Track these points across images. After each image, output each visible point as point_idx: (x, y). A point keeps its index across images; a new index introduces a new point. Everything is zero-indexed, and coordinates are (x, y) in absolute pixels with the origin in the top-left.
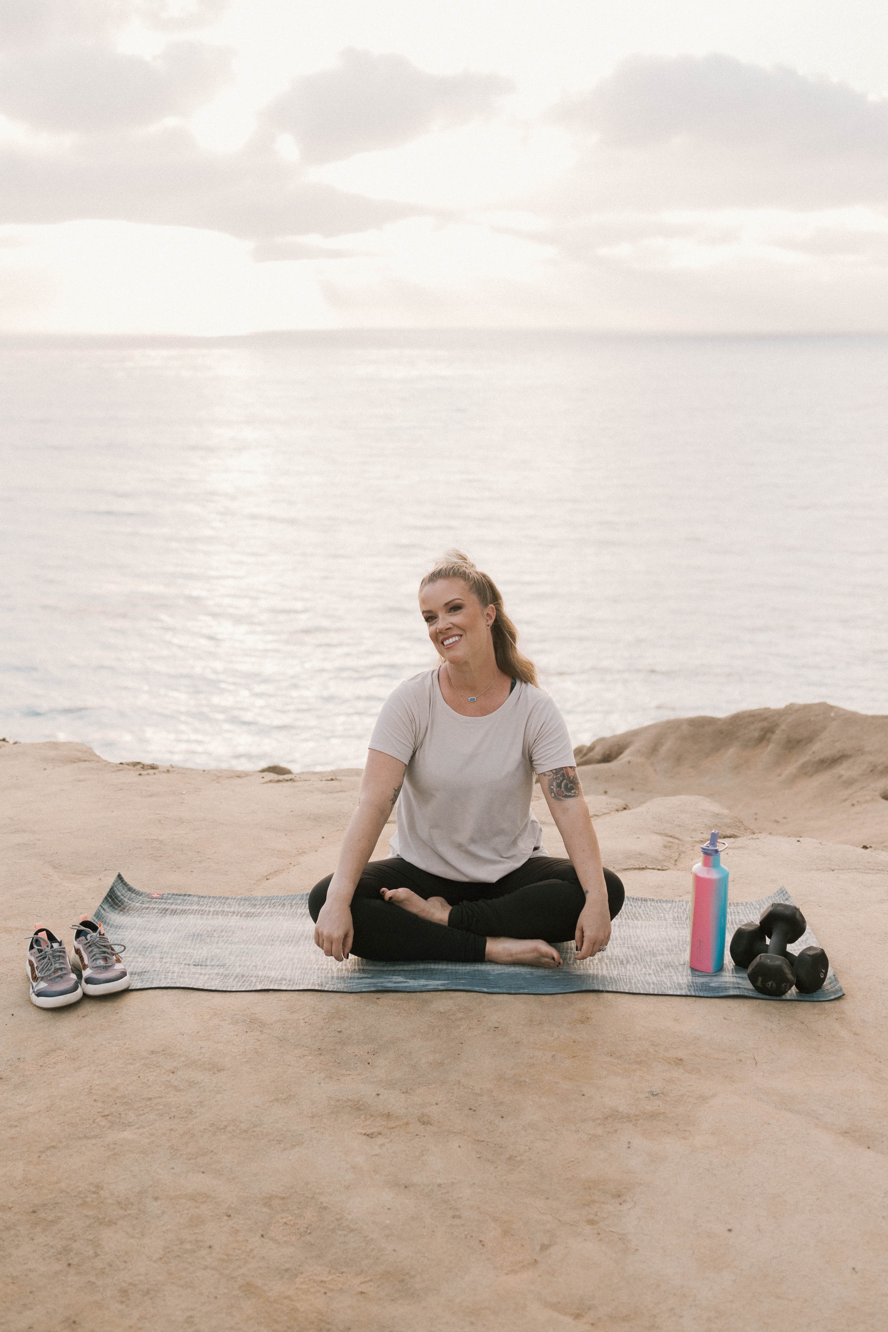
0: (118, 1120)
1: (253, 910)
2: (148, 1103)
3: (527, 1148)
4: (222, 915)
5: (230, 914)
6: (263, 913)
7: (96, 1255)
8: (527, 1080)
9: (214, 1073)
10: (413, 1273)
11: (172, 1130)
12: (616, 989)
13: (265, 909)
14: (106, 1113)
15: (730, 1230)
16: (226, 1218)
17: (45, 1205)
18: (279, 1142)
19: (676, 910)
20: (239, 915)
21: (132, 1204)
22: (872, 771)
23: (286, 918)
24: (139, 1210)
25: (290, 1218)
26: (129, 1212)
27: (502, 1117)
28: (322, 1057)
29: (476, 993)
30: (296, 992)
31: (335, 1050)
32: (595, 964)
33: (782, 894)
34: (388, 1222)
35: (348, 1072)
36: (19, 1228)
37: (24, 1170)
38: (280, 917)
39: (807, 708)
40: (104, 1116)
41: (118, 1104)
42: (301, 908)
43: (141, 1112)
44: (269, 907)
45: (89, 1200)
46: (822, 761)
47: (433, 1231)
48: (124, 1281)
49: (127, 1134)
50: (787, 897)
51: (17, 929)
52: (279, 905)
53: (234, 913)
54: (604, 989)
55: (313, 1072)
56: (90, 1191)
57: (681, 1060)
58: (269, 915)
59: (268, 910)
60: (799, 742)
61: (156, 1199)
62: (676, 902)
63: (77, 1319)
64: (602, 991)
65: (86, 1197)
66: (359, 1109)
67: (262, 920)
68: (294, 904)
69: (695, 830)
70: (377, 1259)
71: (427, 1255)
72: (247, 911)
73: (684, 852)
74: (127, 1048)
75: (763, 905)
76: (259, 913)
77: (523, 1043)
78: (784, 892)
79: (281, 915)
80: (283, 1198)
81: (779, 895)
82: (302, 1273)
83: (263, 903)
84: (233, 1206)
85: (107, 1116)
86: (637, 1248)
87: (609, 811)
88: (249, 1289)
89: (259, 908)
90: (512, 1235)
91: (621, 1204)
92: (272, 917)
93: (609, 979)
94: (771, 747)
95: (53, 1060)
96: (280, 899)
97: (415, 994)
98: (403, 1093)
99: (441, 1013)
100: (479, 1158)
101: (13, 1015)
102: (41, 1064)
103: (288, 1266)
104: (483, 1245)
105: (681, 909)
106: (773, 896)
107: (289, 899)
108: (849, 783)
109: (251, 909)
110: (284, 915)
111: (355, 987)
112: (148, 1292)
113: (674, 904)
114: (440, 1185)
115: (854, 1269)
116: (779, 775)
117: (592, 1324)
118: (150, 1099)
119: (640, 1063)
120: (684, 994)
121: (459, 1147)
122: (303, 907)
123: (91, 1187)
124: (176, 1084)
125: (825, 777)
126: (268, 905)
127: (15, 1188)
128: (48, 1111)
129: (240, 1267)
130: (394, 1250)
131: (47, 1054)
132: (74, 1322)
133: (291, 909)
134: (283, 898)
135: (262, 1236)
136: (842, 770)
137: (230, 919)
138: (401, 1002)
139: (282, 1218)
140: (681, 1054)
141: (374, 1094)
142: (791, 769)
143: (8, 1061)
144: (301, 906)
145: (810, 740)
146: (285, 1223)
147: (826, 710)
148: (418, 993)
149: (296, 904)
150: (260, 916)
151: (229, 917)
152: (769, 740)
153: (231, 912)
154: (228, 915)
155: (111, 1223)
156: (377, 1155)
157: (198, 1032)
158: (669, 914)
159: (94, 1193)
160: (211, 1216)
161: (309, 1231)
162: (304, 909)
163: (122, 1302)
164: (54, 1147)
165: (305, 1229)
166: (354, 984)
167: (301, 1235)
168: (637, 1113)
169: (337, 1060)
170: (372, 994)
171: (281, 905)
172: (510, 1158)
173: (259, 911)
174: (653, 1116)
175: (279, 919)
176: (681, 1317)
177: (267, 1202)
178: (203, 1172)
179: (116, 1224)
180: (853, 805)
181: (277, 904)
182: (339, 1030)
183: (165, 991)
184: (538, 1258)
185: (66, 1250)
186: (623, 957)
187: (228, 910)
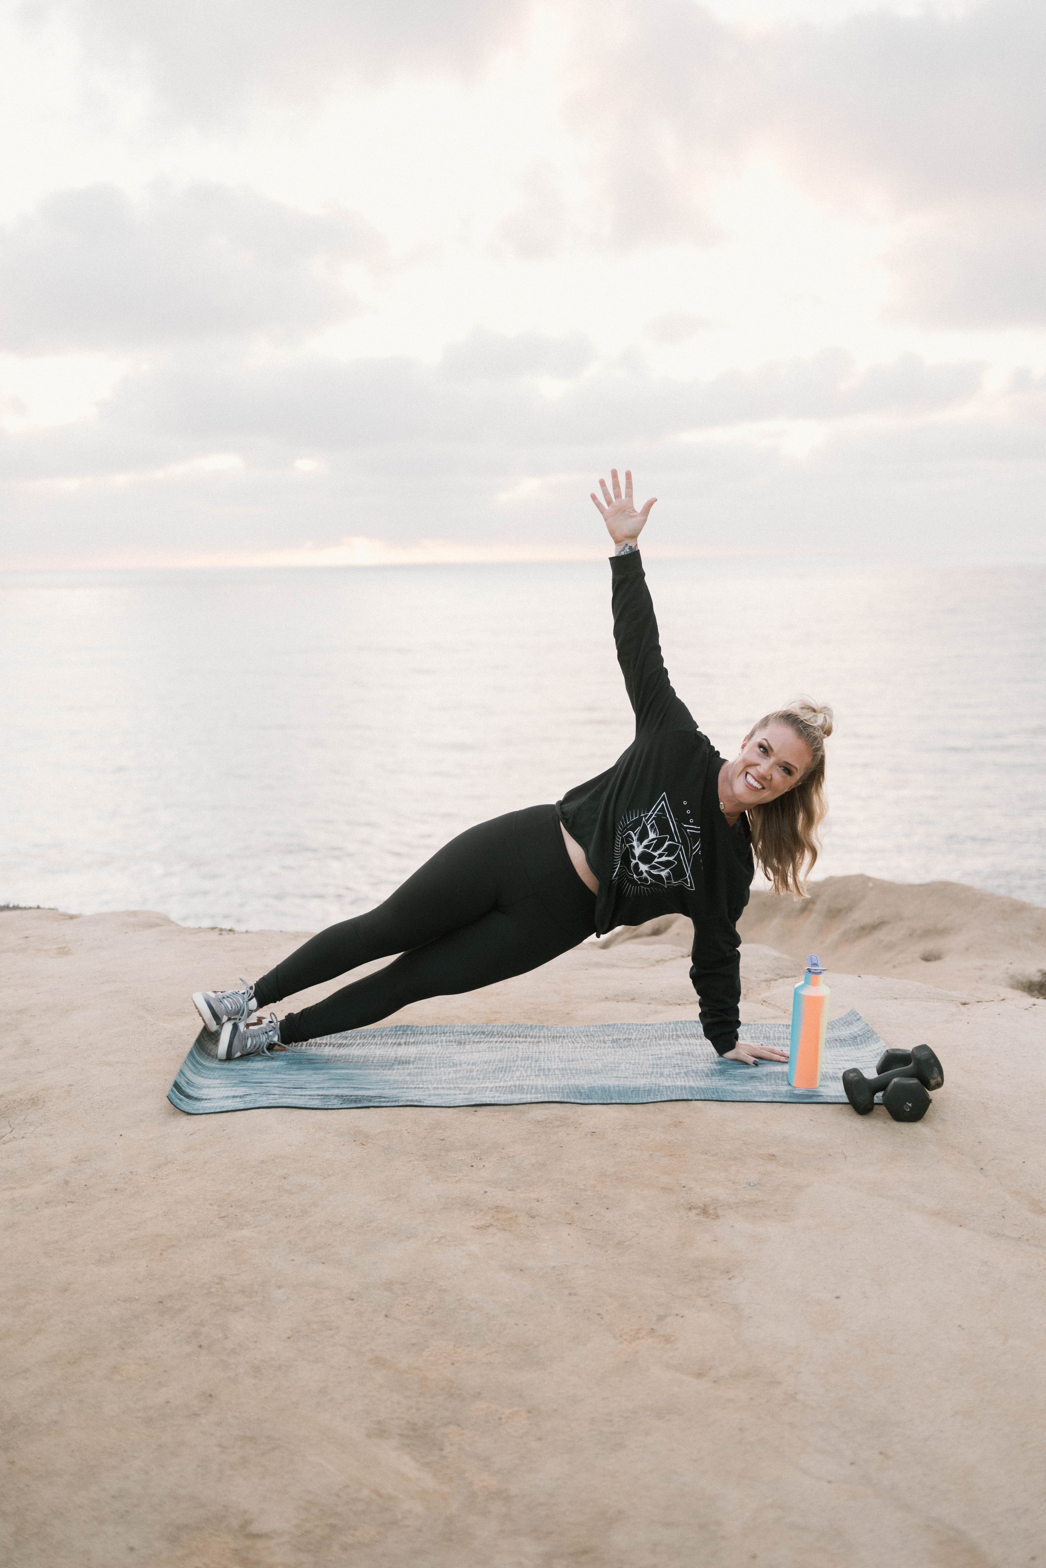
0: (235, 1221)
1: (344, 1042)
2: (263, 1205)
3: (634, 1234)
4: (315, 1046)
5: (323, 1045)
6: (355, 1044)
7: (226, 1337)
8: (628, 1176)
9: (325, 1178)
10: (536, 1343)
11: (288, 1227)
12: (704, 1097)
13: (357, 1040)
14: (223, 1215)
15: (837, 1298)
16: (350, 1302)
17: (171, 1296)
18: (394, 1235)
19: (752, 1031)
20: (332, 1045)
21: (257, 1292)
22: (910, 935)
23: (378, 1046)
24: (264, 1297)
25: (411, 1300)
26: (253, 1299)
27: (608, 1209)
28: (426, 1162)
29: (570, 1104)
30: (396, 1108)
31: (439, 1155)
32: (682, 1077)
33: (853, 1015)
34: (507, 1300)
35: (455, 1175)
36: (148, 1316)
37: (147, 1266)
38: (371, 1046)
39: (846, 880)
40: (221, 1218)
41: (234, 1207)
42: (391, 1039)
43: (257, 1213)
44: (360, 1038)
45: (213, 1290)
46: (863, 928)
47: (552, 1307)
48: (255, 1359)
49: (245, 1232)
50: (858, 1017)
51: (117, 1062)
52: (369, 1037)
53: (326, 1044)
54: (692, 1098)
55: (421, 1174)
56: (213, 1282)
57: (773, 1156)
58: (361, 1045)
59: (358, 1041)
60: (839, 911)
61: (279, 1287)
62: (751, 1025)
63: (212, 1393)
64: (691, 1100)
65: (211, 1287)
66: (468, 1205)
67: (355, 1049)
68: (385, 1035)
69: (758, 971)
70: (500, 1332)
71: (548, 1327)
72: (339, 1042)
73: (752, 989)
74: (238, 1159)
75: (835, 1026)
76: (351, 1044)
77: (621, 1144)
78: (856, 1014)
79: (373, 1044)
80: (403, 1284)
81: (850, 1016)
82: (428, 1347)
83: (353, 1035)
84: (355, 1291)
85: (224, 1217)
86: (750, 1315)
87: (675, 957)
88: (379, 1362)
89: (350, 1040)
90: (629, 1308)
91: (730, 1279)
92: (364, 1047)
93: (696, 1089)
94: (814, 916)
95: (165, 1173)
96: (370, 1032)
97: (511, 1106)
98: (510, 1190)
99: (539, 1121)
100: (589, 1244)
101: (121, 1135)
102: (154, 1176)
103: (414, 1341)
104: (601, 1318)
105: (758, 1030)
106: (844, 1018)
107: (379, 1032)
108: (890, 947)
109: (343, 1040)
110: (376, 1044)
111: (452, 1102)
112: (280, 1368)
113: (750, 1027)
114: (554, 1267)
115: (960, 1326)
116: (822, 942)
117: (715, 1382)
118: (264, 1202)
119: (735, 1159)
120: (770, 1100)
121: (569, 1235)
122: (393, 1038)
123: (215, 1280)
124: (288, 1188)
125: (866, 943)
126: (358, 1037)
127: (140, 1282)
128: (165, 1215)
129: (367, 1343)
130: (516, 1324)
131: (159, 1167)
132: (211, 1396)
133: (381, 1040)
134: (373, 1031)
135: (386, 1316)
136: (882, 935)
137: (323, 1049)
138: (498, 1113)
139: (405, 1300)
140: (773, 1151)
141: (482, 1192)
142: (834, 936)
143: (121, 1174)
144: (392, 1037)
145: (850, 909)
146: (407, 1304)
147: (863, 880)
148: (514, 1106)
149: (386, 1035)
150: (353, 1046)
151: (322, 1047)
152: (811, 911)
153: (324, 1044)
154: (321, 1046)
155: (238, 1309)
156: (490, 1244)
157: (305, 1143)
158: (746, 1034)
159: (218, 1284)
160: (334, 1300)
161: (431, 1311)
162: (394, 1039)
163: (255, 1377)
164: (173, 1246)
165: (428, 1309)
166: (452, 1100)
167: (423, 1314)
168: (737, 1201)
169: (442, 1164)
170: (470, 1108)
171: (371, 1037)
172: (619, 1243)
173: (351, 1042)
174: (755, 1203)
175: (371, 1049)
176: (799, 1373)
177: (388, 1286)
178: (323, 1263)
179: (242, 1310)
180: (894, 967)
181: (368, 1036)
182: (442, 1138)
183: (268, 1110)
184: (654, 1327)
185: (196, 1334)
186: (708, 1071)
187: (321, 1042)
